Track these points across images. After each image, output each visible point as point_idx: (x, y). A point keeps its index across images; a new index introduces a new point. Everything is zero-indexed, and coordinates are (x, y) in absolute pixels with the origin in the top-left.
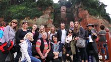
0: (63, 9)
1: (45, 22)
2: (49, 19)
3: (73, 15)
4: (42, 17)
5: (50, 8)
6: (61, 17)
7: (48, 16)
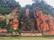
0: (27, 10)
1: (12, 17)
2: (15, 15)
3: (33, 14)
4: (10, 14)
5: (17, 8)
6: (26, 15)
7: (14, 13)
